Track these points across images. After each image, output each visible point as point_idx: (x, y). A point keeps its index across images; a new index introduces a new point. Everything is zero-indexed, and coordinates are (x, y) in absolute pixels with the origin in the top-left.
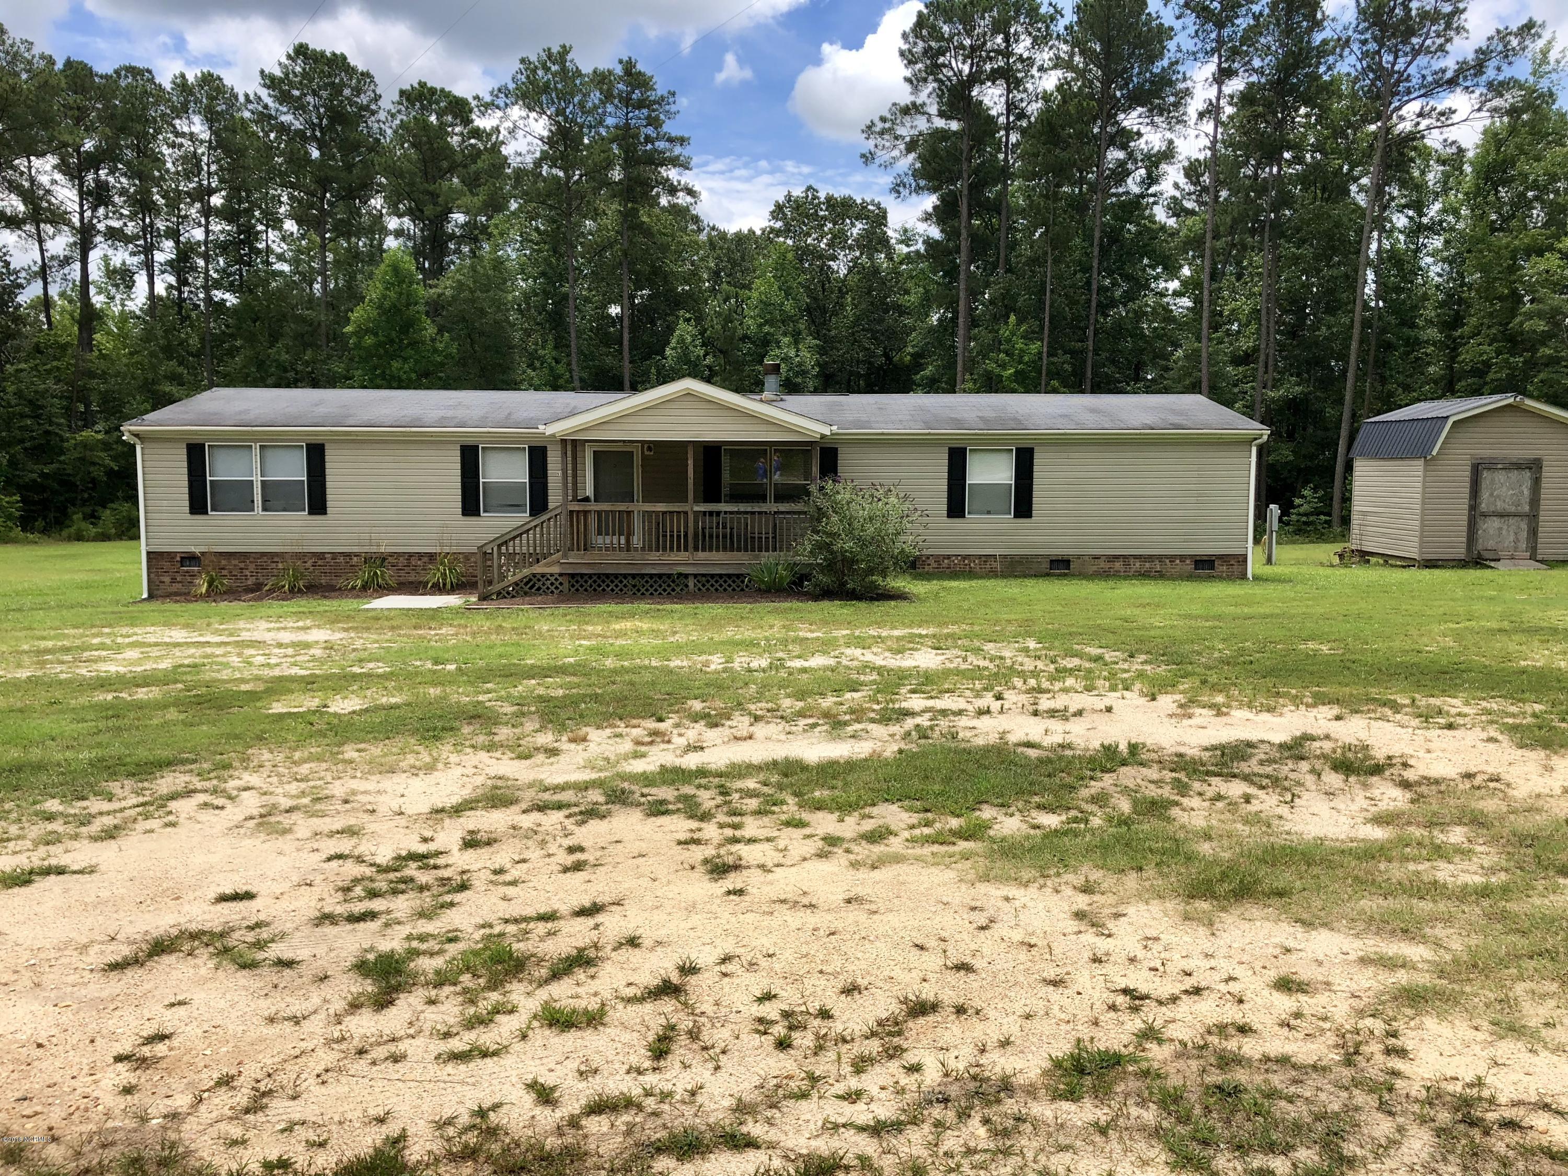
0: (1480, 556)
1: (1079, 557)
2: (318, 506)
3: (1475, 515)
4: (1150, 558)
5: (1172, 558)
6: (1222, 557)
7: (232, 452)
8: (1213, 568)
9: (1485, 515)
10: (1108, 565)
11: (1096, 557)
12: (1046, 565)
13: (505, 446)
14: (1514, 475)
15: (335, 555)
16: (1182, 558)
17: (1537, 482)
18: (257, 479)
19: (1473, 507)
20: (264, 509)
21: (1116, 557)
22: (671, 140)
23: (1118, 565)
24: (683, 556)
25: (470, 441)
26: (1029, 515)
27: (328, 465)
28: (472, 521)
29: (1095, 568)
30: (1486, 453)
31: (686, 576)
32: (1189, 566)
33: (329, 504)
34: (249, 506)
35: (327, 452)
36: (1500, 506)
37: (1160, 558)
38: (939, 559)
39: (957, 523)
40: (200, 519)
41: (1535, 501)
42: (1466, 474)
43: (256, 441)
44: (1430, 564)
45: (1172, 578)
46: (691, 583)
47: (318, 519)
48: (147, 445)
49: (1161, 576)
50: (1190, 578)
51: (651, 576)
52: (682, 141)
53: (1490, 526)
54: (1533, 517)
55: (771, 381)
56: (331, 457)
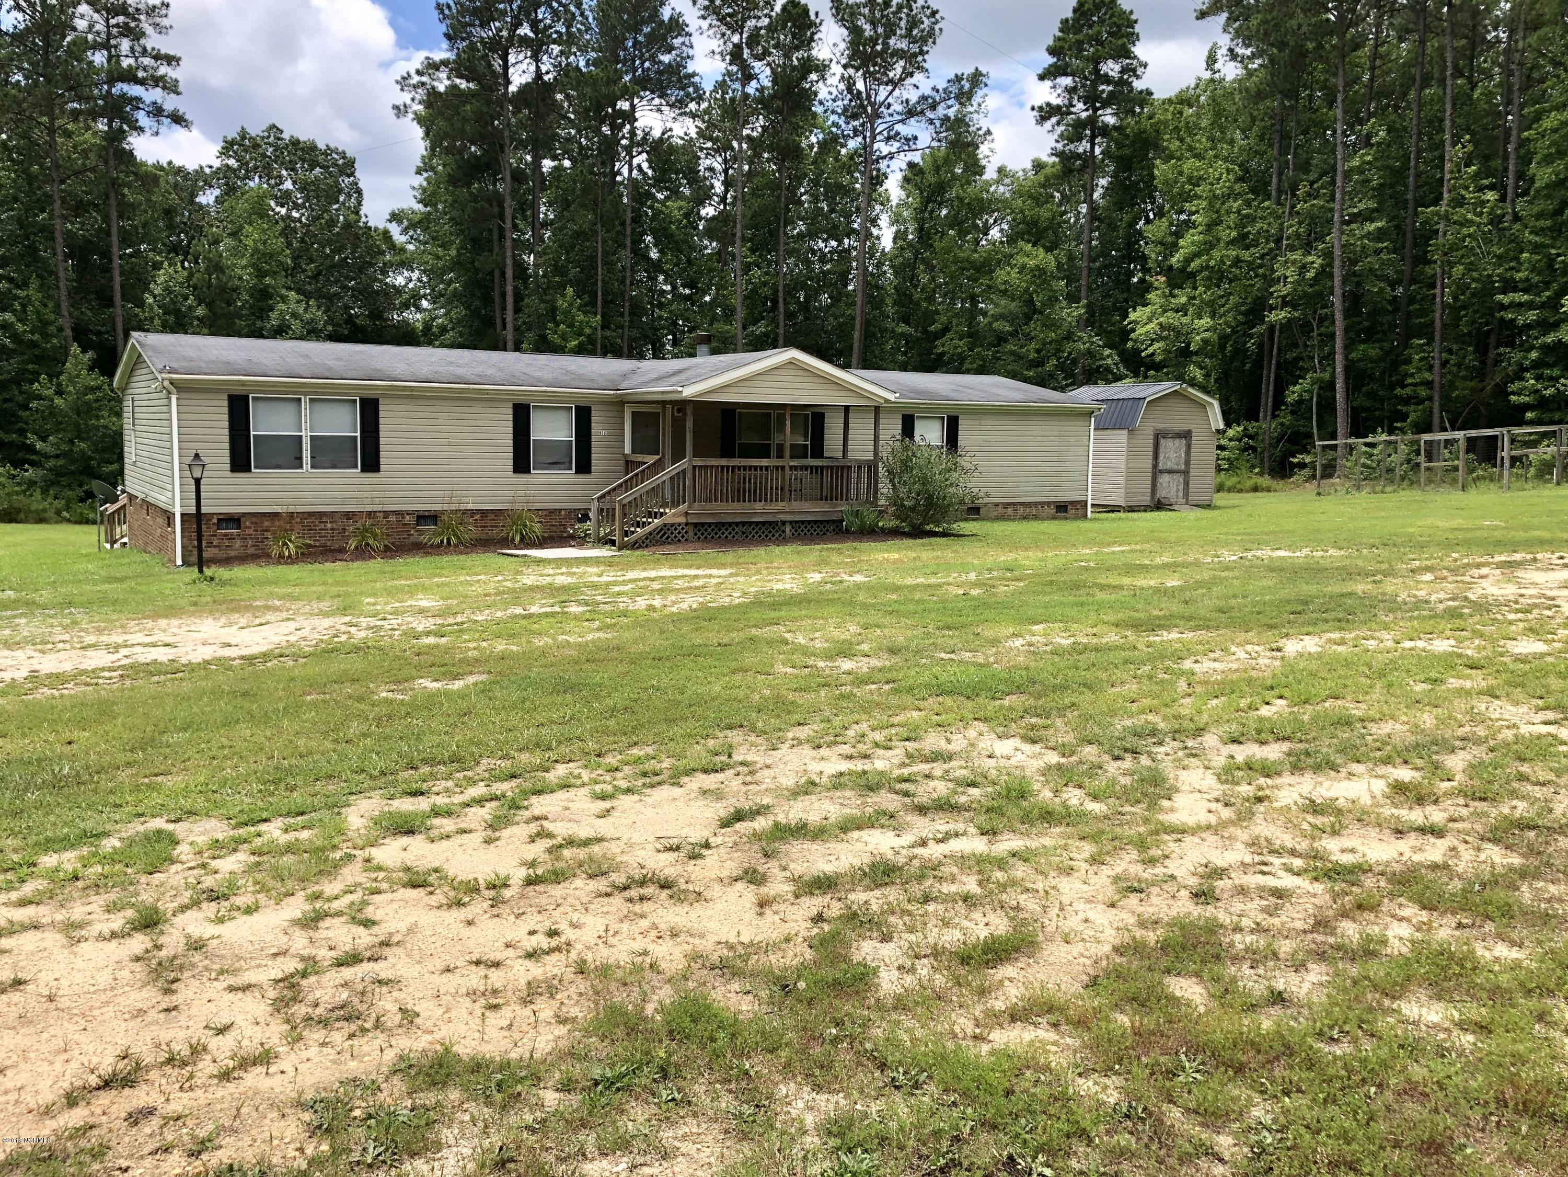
0: (1159, 502)
1: (986, 504)
2: (371, 464)
3: (1156, 472)
4: (1029, 505)
5: (1043, 504)
6: (1072, 503)
7: (275, 404)
8: (1067, 511)
9: (1161, 472)
10: (1004, 511)
11: (997, 505)
12: (965, 512)
13: (553, 405)
14: (1177, 442)
15: (386, 514)
16: (1049, 504)
17: (1189, 447)
18: (306, 434)
19: (1155, 466)
20: (314, 466)
21: (1009, 504)
22: (157, 57)
23: (1010, 511)
24: (780, 505)
25: (522, 399)
27: (381, 421)
28: (522, 478)
29: (996, 513)
30: (1161, 426)
31: (784, 523)
32: (1052, 510)
33: (382, 461)
34: (297, 462)
35: (381, 408)
36: (1169, 465)
37: (1036, 504)
40: (242, 477)
41: (1187, 462)
42: (1150, 441)
43: (305, 394)
44: (1131, 509)
45: (1043, 519)
46: (788, 528)
47: (370, 477)
48: (184, 395)
49: (1036, 518)
50: (1054, 518)
51: (757, 523)
52: (171, 60)
53: (1164, 479)
54: (1186, 473)
56: (384, 412)
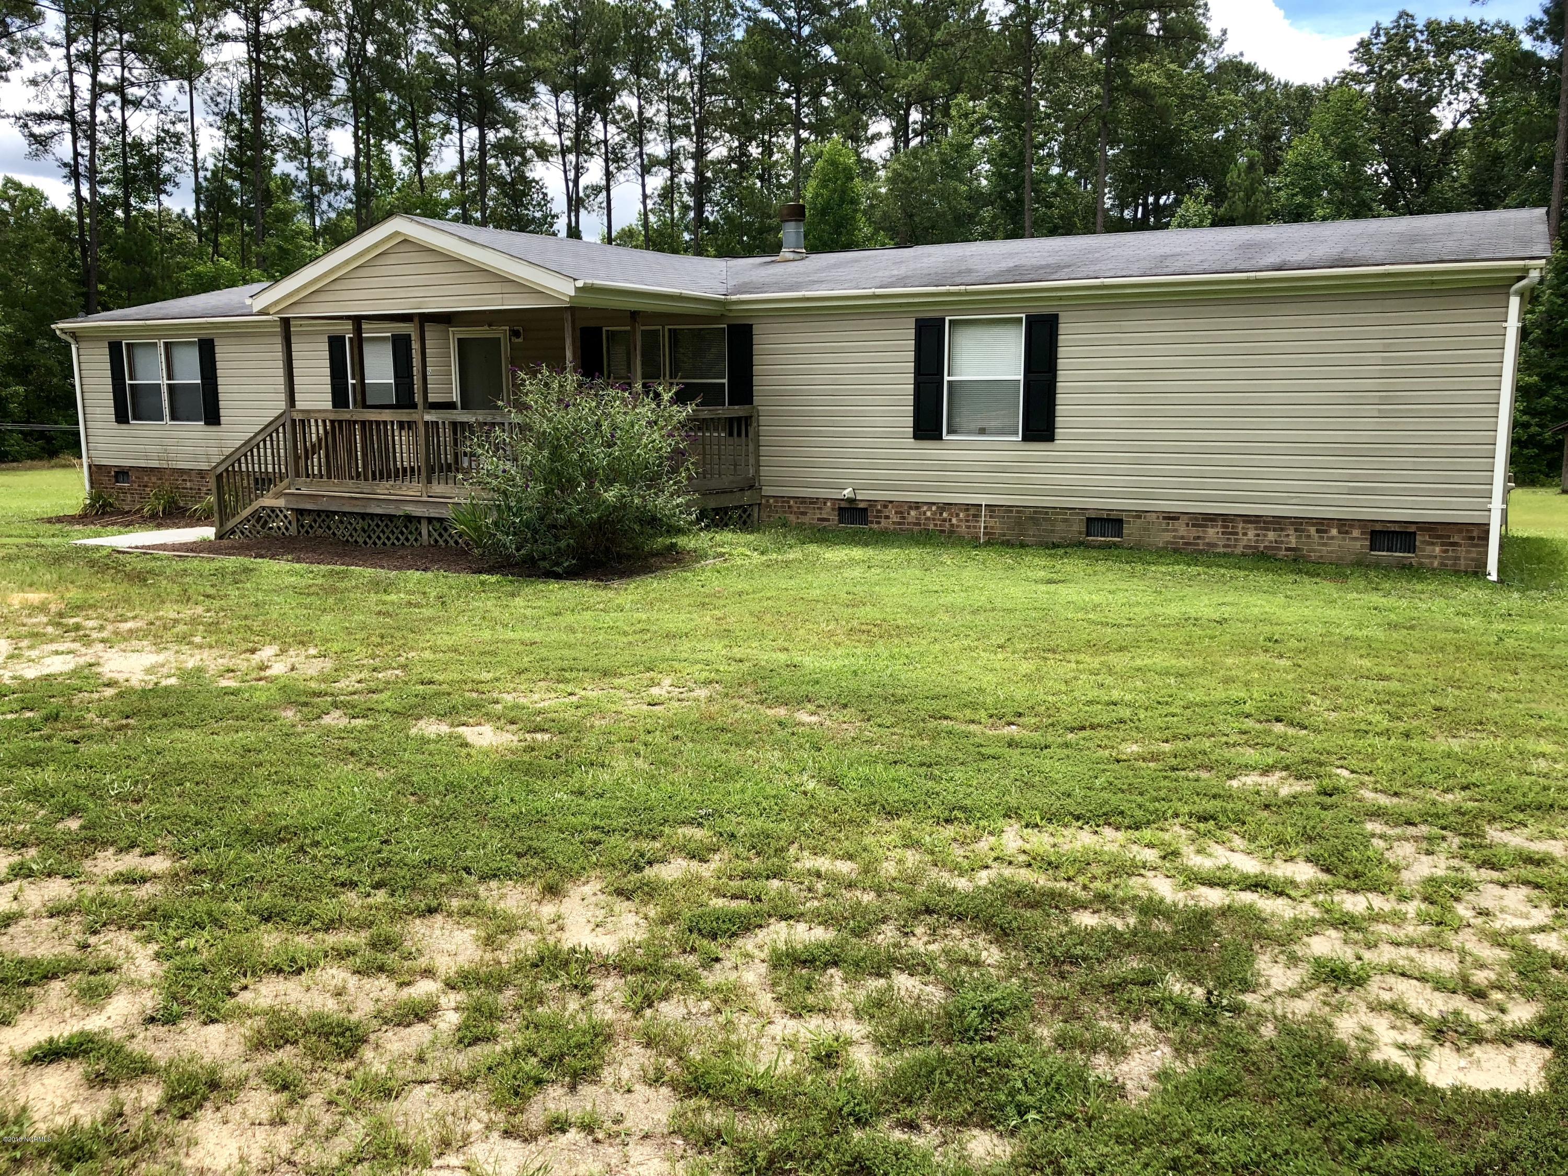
1: (1139, 514)
2: (212, 417)
4: (1277, 523)
5: (1322, 524)
6: (1432, 528)
7: (146, 351)
8: (1411, 548)
10: (1194, 532)
11: (1171, 517)
12: (1077, 527)
16: (1344, 525)
18: (164, 383)
20: (173, 418)
21: (1209, 518)
23: (1212, 533)
25: (336, 331)
26: (1048, 436)
27: (219, 365)
29: (1168, 536)
31: (419, 519)
32: (1357, 543)
33: (222, 412)
34: (159, 413)
35: (218, 349)
37: (1299, 523)
38: (904, 508)
39: (929, 449)
40: (123, 429)
43: (158, 337)
45: (1317, 564)
46: (425, 530)
48: (80, 345)
50: (1361, 565)
55: (790, 232)
56: (222, 353)
